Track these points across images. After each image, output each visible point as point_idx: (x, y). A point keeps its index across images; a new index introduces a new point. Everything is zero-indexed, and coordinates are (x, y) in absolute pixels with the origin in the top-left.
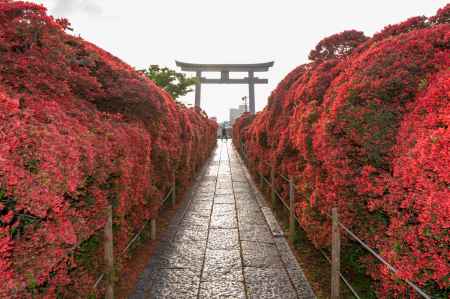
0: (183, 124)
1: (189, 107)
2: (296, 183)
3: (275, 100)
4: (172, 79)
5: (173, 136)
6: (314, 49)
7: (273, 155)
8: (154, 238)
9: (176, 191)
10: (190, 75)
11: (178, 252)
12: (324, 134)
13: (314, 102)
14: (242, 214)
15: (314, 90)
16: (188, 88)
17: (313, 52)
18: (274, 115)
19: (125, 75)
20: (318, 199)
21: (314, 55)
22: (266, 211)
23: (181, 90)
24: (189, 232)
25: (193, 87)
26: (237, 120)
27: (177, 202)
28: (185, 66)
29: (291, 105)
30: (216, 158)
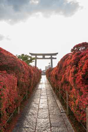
0: (30, 72)
1: (33, 66)
2: (69, 94)
3: (60, 64)
4: (28, 58)
5: (26, 77)
6: (73, 48)
7: (60, 82)
8: (19, 113)
9: (28, 95)
10: (33, 57)
11: (27, 120)
12: (81, 78)
13: (75, 66)
14: (50, 103)
15: (74, 62)
16: (33, 61)
17: (72, 49)
18: (60, 69)
19: (9, 57)
20: (79, 102)
21: (72, 50)
22: (58, 101)
23: (31, 61)
24: (31, 111)
25: (34, 60)
26: (48, 70)
27: (28, 98)
28: (32, 54)
29: (66, 66)
30: (41, 82)
